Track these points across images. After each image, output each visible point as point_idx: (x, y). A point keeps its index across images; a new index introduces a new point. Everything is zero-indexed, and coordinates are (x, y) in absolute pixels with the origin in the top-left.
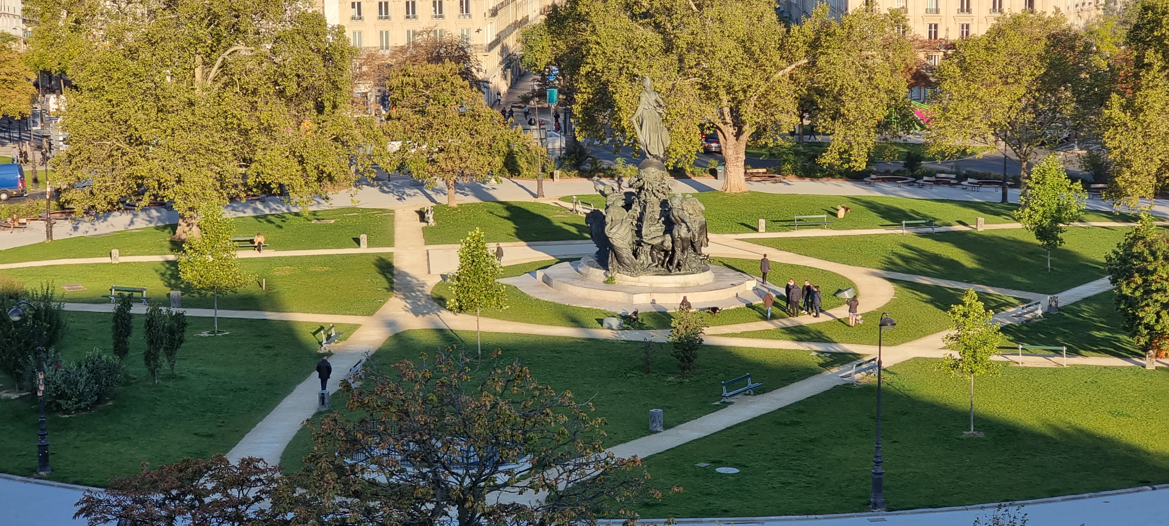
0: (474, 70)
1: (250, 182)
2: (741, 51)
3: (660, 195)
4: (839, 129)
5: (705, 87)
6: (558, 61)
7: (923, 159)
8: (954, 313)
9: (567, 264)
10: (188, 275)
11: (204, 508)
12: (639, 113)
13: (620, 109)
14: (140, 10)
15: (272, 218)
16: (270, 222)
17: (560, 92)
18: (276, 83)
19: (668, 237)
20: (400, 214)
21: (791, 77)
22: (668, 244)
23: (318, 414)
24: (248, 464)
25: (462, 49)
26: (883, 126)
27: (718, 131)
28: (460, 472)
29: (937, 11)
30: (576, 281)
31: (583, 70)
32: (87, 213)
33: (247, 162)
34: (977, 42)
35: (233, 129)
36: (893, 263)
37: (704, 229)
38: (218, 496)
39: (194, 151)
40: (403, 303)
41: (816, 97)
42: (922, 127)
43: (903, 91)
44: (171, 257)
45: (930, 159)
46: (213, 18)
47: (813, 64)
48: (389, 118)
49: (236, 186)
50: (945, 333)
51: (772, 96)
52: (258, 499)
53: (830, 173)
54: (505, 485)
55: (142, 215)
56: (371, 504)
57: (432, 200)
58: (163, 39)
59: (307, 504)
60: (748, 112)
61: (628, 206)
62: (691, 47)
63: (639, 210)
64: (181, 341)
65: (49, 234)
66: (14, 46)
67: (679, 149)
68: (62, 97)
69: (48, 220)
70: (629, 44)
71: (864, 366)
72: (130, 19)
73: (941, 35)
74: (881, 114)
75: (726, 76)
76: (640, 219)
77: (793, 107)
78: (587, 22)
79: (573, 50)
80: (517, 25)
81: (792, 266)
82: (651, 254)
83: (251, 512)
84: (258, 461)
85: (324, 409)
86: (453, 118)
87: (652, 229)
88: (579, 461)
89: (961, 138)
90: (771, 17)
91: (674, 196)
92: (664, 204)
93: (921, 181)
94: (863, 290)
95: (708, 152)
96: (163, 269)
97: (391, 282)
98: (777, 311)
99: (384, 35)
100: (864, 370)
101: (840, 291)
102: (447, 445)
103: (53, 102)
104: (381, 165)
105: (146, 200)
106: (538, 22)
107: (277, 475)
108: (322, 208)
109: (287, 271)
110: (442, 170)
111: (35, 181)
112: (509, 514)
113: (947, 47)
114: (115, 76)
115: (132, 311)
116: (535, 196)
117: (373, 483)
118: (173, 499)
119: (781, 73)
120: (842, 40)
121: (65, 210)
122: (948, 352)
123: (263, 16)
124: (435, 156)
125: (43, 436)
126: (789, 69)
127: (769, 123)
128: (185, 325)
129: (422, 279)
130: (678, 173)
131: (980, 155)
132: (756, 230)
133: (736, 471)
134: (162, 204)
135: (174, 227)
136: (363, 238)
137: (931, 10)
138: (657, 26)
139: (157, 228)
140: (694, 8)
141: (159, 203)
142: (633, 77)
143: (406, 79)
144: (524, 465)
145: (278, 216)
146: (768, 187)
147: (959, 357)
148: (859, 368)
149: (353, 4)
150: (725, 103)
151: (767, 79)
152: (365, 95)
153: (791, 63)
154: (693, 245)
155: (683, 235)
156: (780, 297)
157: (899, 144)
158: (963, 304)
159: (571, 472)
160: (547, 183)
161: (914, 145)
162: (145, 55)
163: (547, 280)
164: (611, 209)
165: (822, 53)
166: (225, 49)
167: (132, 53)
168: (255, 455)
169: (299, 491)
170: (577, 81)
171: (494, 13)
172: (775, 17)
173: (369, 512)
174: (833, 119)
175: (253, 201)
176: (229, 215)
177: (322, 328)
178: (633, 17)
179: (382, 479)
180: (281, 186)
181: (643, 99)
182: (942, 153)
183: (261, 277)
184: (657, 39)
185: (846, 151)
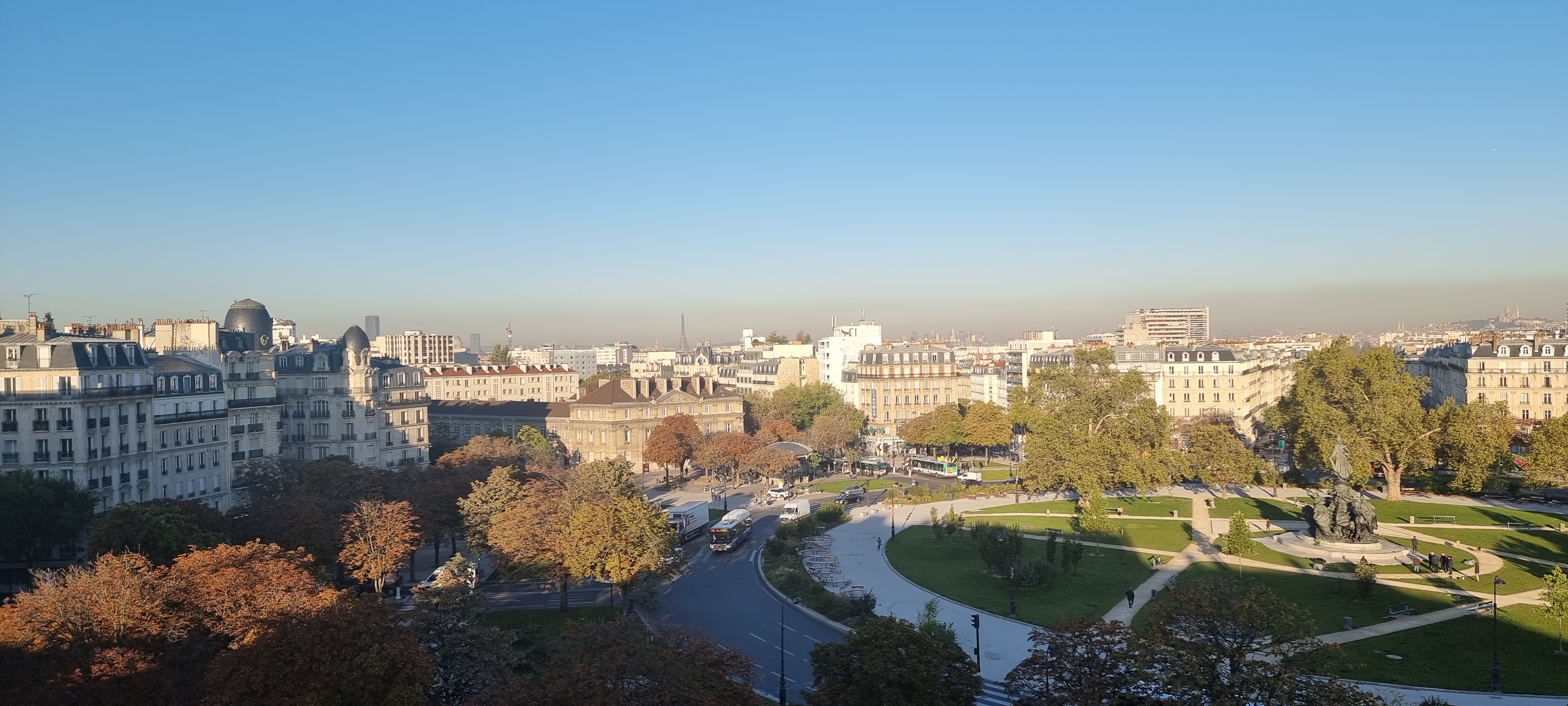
0: (1236, 429)
1: (1116, 481)
2: (1397, 423)
3: (1347, 500)
4: (1463, 468)
5: (1374, 442)
6: (1285, 426)
7: (1521, 487)
8: (1546, 579)
9: (1291, 533)
10: (1084, 525)
11: (1092, 643)
12: (1333, 455)
13: (1322, 453)
14: (1063, 396)
15: (1127, 499)
16: (1125, 501)
17: (1286, 442)
18: (1130, 433)
19: (1352, 523)
20: (1195, 501)
21: (1430, 437)
22: (1352, 526)
23: (1151, 601)
24: (1115, 624)
25: (1230, 418)
26: (1493, 467)
27: (1383, 467)
28: (1231, 640)
29: (1528, 403)
30: (1296, 543)
31: (1300, 431)
32: (1035, 491)
33: (1114, 471)
34: (1556, 421)
35: (1107, 454)
36: (1502, 547)
37: (1374, 519)
38: (1099, 638)
39: (1088, 464)
40: (1198, 547)
41: (1447, 449)
42: (1520, 469)
43: (1506, 448)
44: (1075, 515)
45: (1525, 488)
46: (1099, 400)
47: (1445, 430)
48: (1190, 452)
49: (1108, 482)
50: (1540, 591)
51: (1417, 448)
52: (1120, 642)
53: (1457, 492)
54: (1257, 650)
55: (1061, 494)
56: (1181, 652)
57: (1214, 495)
58: (1073, 410)
59: (1146, 648)
60: (1402, 456)
61: (1327, 505)
62: (1365, 420)
63: (1334, 507)
64: (1080, 557)
65: (1017, 501)
66: (1003, 412)
67: (1358, 475)
68: (1025, 436)
69: (1016, 494)
70: (1327, 418)
71: (1484, 606)
72: (1058, 400)
73: (1531, 416)
74: (1491, 461)
75: (1388, 436)
76: (1335, 512)
77: (1431, 455)
78: (1302, 406)
79: (1293, 420)
80: (1261, 406)
81: (1433, 544)
82: (1342, 531)
83: (1116, 648)
84: (1120, 622)
85: (1154, 598)
86: (1225, 453)
87: (1342, 517)
88: (1301, 641)
89: (1547, 476)
90: (1416, 405)
91: (1356, 500)
92: (1349, 504)
93: (1519, 500)
94: (1481, 562)
95: (1376, 477)
96: (1071, 521)
97: (1191, 536)
98: (1423, 568)
99: (1187, 411)
100: (1484, 608)
101: (1465, 560)
102: (1223, 625)
103: (1020, 438)
104: (1185, 476)
105: (1064, 487)
106: (1273, 405)
107: (1130, 631)
108: (1153, 496)
109: (1135, 526)
110: (1219, 480)
111: (1011, 475)
112: (1260, 667)
113: (1536, 424)
114: (1050, 427)
115: (1056, 540)
116: (1272, 496)
117: (1182, 640)
118: (1077, 637)
119: (1423, 436)
120: (1464, 418)
121: (1025, 490)
122: (1543, 602)
123: (1123, 400)
124: (1215, 472)
125: (1013, 598)
126: (1429, 433)
127: (1416, 463)
128: (1082, 549)
129: (1208, 535)
130: (1357, 488)
131: (1561, 487)
132: (1409, 522)
133: (1400, 658)
134: (1071, 489)
135: (1077, 501)
136: (1175, 512)
137: (1524, 403)
138: (1344, 409)
139: (1068, 501)
140: (1367, 399)
141: (1070, 489)
142: (1329, 436)
143: (1199, 433)
144: (1268, 640)
145: (1130, 498)
146: (1415, 499)
147: (1550, 606)
148: (1480, 606)
149: (1170, 395)
150: (1387, 451)
151: (1414, 439)
152: (1176, 440)
153: (1430, 430)
154: (1368, 528)
155: (1361, 522)
156: (1425, 561)
157: (1505, 478)
158: (1553, 575)
159: (1296, 647)
160: (1279, 490)
161: (1514, 479)
162: (1064, 417)
163: (1279, 541)
164: (1317, 505)
165: (1450, 425)
166: (1104, 416)
167: (1058, 417)
168: (1118, 619)
169: (1142, 641)
170: (1296, 437)
171: (1248, 400)
172: (1419, 405)
173: (1180, 656)
174: (1459, 462)
175: (1117, 490)
176: (1105, 496)
177: (1153, 557)
178: (1330, 403)
179: (1187, 639)
180: (1132, 483)
181: (1336, 448)
182: (1534, 485)
183: (1121, 529)
184: (1345, 415)
185: (1467, 481)
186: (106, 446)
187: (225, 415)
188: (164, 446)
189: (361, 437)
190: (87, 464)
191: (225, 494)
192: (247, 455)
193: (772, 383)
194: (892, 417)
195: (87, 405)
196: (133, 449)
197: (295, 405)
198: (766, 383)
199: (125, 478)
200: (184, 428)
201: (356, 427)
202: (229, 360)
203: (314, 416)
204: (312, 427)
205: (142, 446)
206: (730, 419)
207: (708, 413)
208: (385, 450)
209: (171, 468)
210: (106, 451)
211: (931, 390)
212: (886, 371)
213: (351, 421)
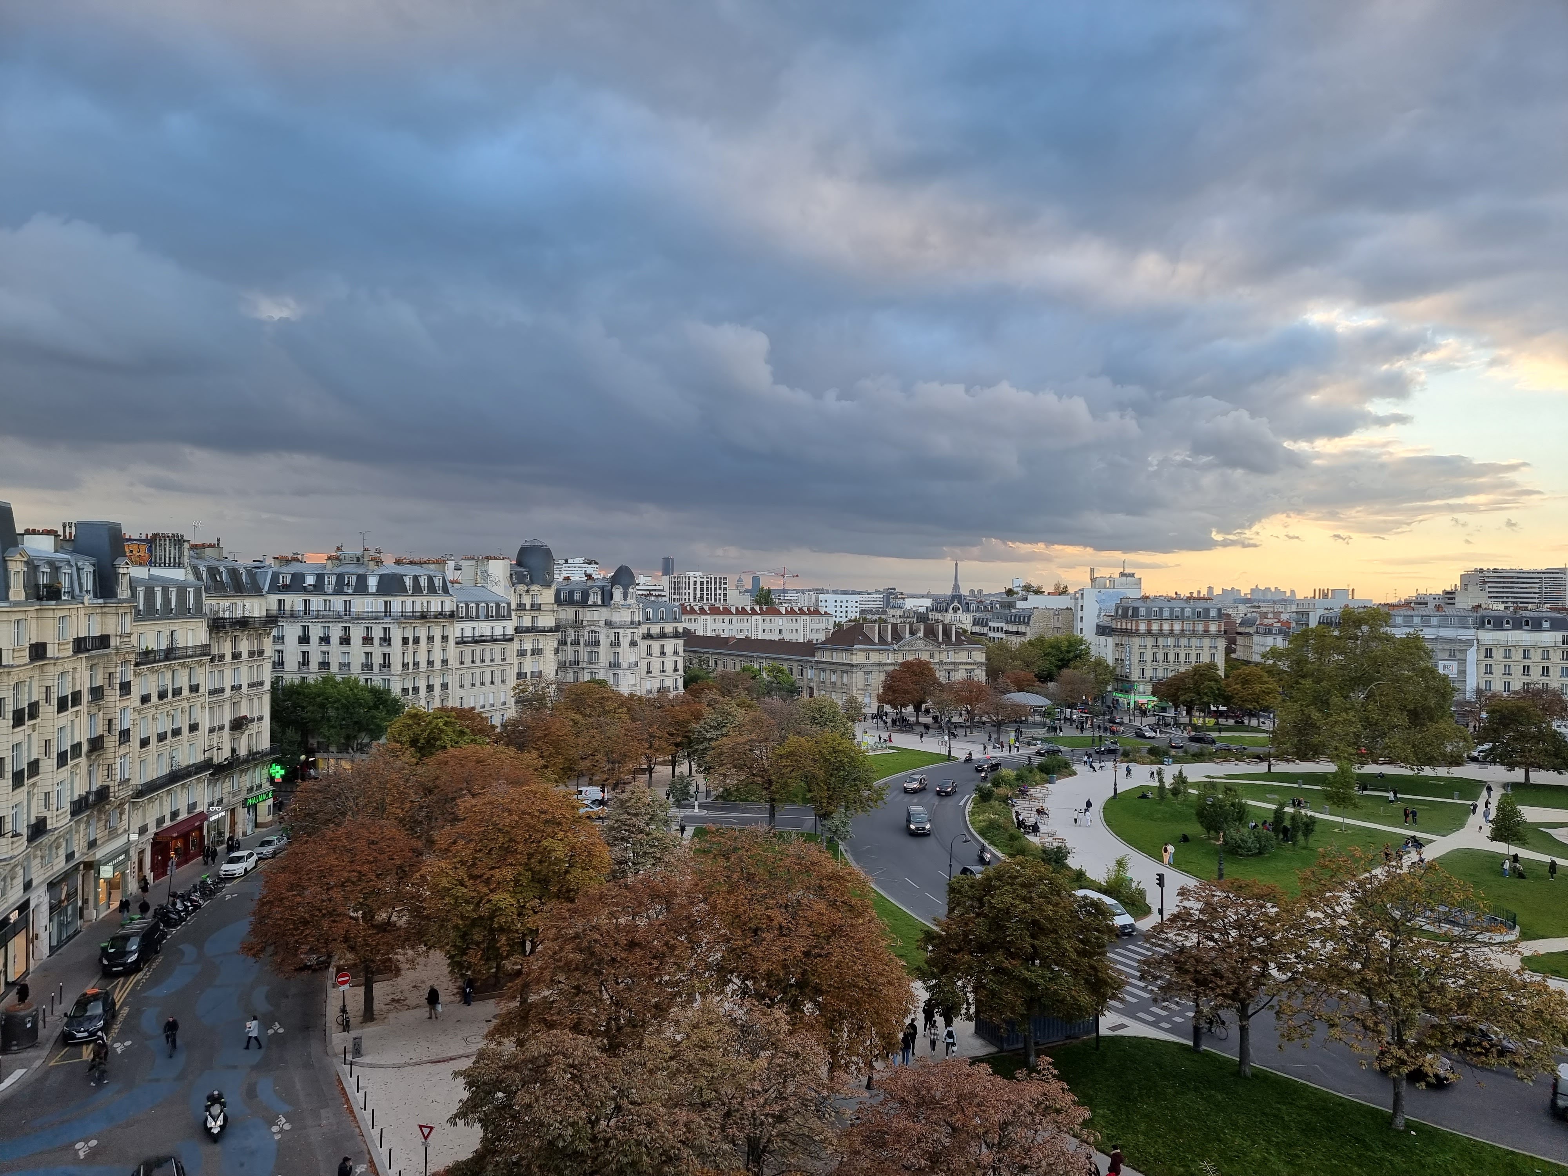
99: (1505, 684)
136: (1457, 794)
149: (1486, 665)
186: (416, 661)
187: (512, 640)
188: (462, 663)
189: (625, 665)
190: (401, 675)
191: (510, 708)
192: (529, 675)
193: (1024, 634)
194: (1148, 673)
195: (403, 625)
196: (438, 664)
197: (573, 633)
198: (1017, 633)
199: (430, 688)
200: (478, 648)
201: (620, 655)
202: (518, 592)
203: (587, 644)
204: (586, 654)
205: (445, 662)
206: (972, 667)
207: (948, 660)
208: (646, 678)
209: (467, 683)
210: (416, 665)
211: (1194, 647)
212: (1143, 627)
213: (617, 650)
